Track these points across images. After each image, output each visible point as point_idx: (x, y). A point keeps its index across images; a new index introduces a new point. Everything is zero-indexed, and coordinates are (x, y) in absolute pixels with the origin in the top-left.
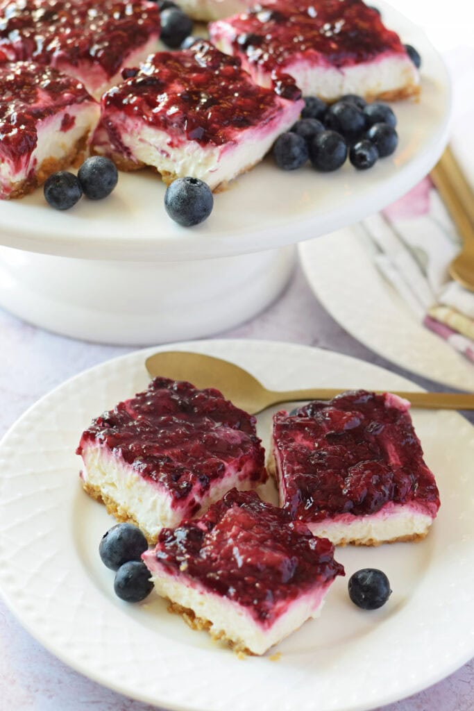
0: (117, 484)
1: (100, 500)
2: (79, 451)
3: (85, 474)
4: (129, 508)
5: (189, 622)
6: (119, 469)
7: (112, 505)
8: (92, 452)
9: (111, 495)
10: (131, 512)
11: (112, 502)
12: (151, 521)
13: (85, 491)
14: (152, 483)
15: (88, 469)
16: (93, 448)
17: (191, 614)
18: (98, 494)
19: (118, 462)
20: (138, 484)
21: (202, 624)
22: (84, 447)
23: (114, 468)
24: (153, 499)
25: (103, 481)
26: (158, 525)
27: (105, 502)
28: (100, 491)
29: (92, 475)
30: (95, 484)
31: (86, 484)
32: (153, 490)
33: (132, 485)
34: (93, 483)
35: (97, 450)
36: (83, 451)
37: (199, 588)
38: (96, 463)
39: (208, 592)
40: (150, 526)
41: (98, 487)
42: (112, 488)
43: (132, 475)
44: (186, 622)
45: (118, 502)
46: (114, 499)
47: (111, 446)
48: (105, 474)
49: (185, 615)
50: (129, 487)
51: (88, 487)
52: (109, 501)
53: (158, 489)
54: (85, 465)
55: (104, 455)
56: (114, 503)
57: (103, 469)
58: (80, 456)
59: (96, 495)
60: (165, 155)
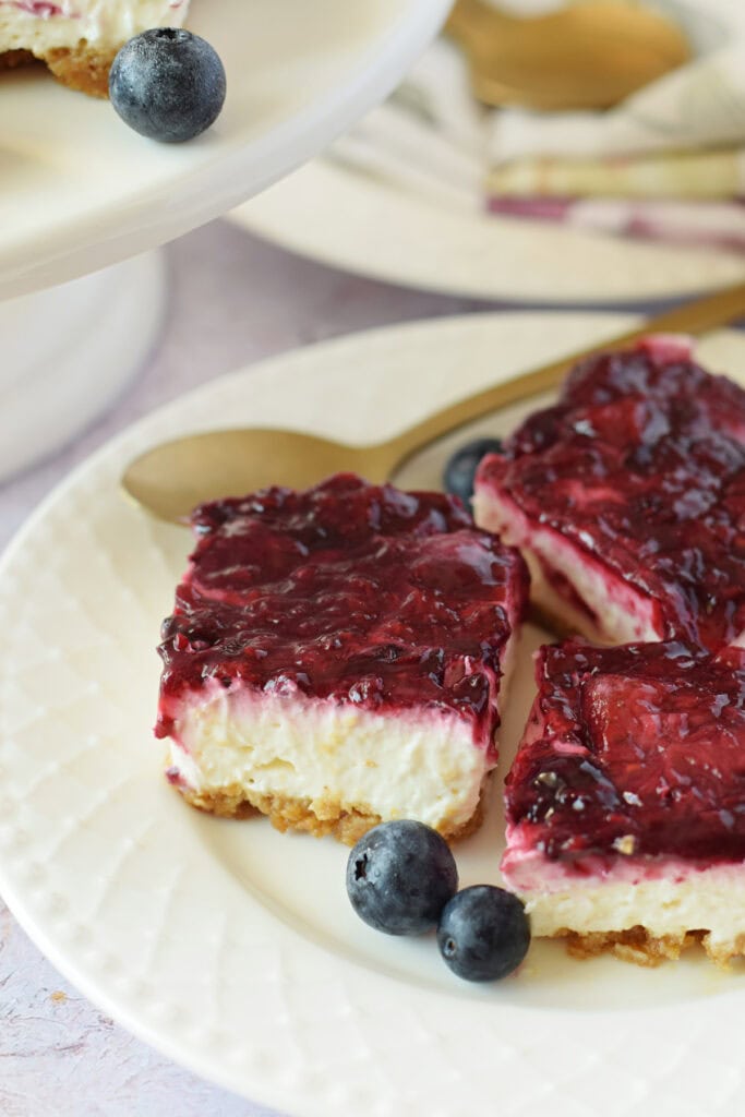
0: (291, 759)
1: (247, 810)
2: (166, 728)
3: (189, 772)
4: (341, 794)
5: (640, 955)
6: (293, 721)
7: (289, 808)
8: (204, 715)
9: (277, 788)
10: (350, 799)
11: (284, 801)
12: (416, 797)
13: (199, 809)
14: (398, 716)
15: (197, 756)
16: (204, 705)
17: (636, 938)
18: (238, 801)
19: (286, 706)
20: (360, 732)
21: (676, 945)
22: (174, 714)
23: (277, 725)
24: (410, 748)
25: (248, 767)
26: (439, 798)
27: (263, 809)
28: (244, 793)
29: (210, 766)
30: (226, 783)
31: (200, 793)
32: (406, 727)
33: (341, 741)
34: (218, 782)
35: (216, 705)
36: (177, 724)
37: (673, 870)
38: (219, 734)
39: (702, 869)
40: (418, 808)
41: (234, 786)
42: (275, 774)
43: (338, 718)
44: (630, 959)
45: (302, 795)
46: (289, 794)
47: (257, 681)
48: (247, 749)
49: (618, 947)
50: (331, 750)
51: (207, 797)
52: (276, 804)
53: (420, 721)
54: (187, 751)
55: (239, 707)
56: (291, 801)
57: (241, 740)
58: (168, 739)
59: (232, 805)
60: (46, 13)
